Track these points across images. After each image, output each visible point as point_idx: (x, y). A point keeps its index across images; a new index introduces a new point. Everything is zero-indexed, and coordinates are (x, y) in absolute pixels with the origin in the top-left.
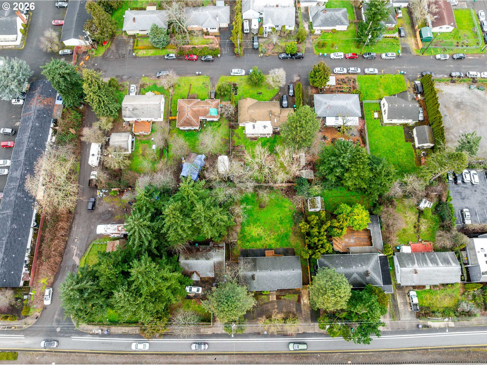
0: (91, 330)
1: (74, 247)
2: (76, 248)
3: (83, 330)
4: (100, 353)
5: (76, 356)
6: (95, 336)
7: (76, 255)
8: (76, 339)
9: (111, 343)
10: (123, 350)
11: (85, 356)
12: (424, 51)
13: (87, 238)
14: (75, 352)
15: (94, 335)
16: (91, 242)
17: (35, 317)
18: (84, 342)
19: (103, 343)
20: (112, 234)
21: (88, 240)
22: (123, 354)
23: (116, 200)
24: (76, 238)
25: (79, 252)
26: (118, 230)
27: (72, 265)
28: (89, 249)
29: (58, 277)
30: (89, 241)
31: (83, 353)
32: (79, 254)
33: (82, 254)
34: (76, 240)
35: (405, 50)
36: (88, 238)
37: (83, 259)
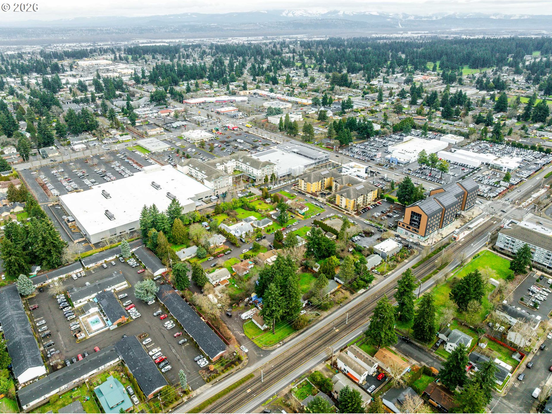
1: (236, 332)
2: (238, 331)
3: (273, 348)
4: (289, 350)
7: (241, 334)
8: (273, 353)
9: (289, 345)
12: (305, 218)
13: (239, 326)
15: (279, 347)
18: (278, 352)
19: (286, 347)
20: (251, 314)
22: (299, 344)
23: (238, 308)
26: (252, 311)
27: (242, 337)
28: (244, 328)
30: (242, 326)
31: (282, 354)
32: (241, 332)
33: (243, 331)
34: (234, 329)
35: (299, 220)
37: (245, 333)
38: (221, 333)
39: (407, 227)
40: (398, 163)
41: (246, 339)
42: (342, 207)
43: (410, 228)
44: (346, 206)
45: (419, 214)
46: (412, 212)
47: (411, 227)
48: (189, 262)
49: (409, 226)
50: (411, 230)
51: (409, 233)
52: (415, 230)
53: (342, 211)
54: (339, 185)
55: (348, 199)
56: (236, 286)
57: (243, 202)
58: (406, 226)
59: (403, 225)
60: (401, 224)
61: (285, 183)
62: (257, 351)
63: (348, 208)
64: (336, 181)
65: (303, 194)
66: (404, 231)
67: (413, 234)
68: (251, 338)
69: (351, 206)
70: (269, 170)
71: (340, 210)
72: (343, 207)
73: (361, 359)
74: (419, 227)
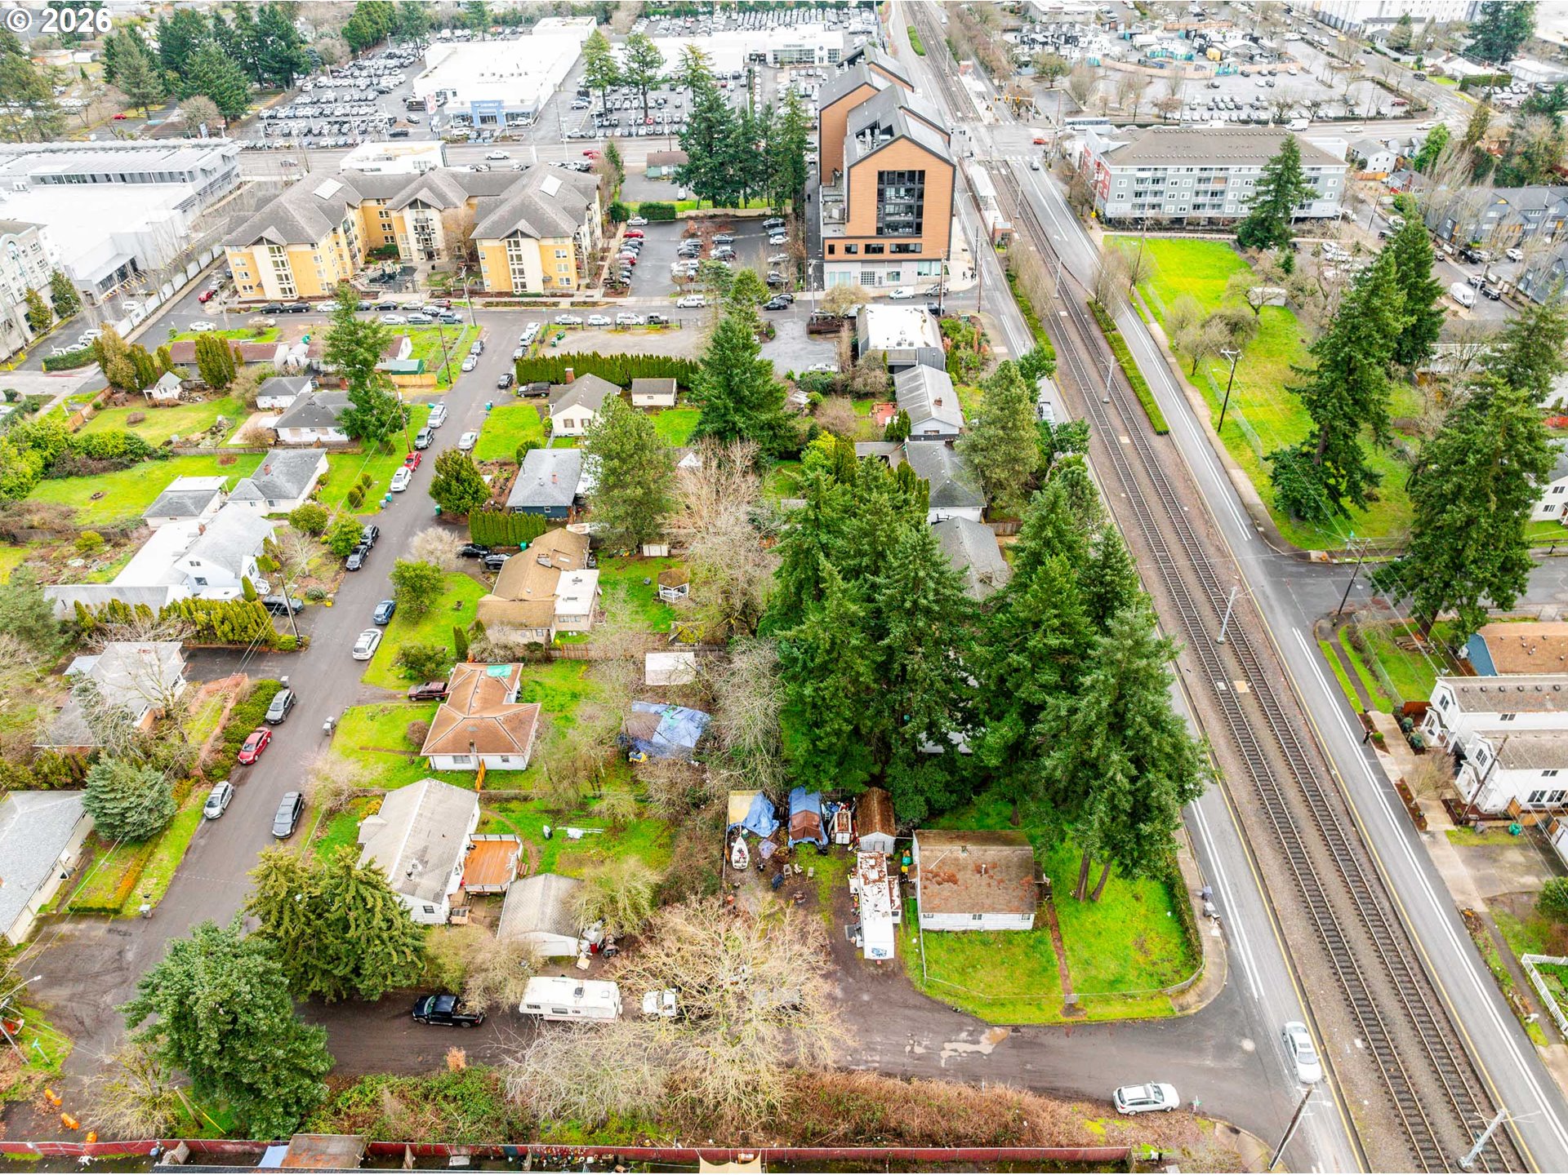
0: (1216, 942)
1: (945, 1054)
2: (947, 1046)
3: (1220, 965)
4: (1273, 910)
5: (1307, 976)
6: (1228, 932)
7: (977, 1042)
8: (1257, 987)
9: (1234, 885)
10: (1239, 853)
11: (1298, 951)
13: (908, 1012)
14: (1298, 979)
15: (1227, 937)
16: (921, 994)
17: (1234, 1136)
18: (1257, 958)
19: (1240, 906)
20: (892, 901)
21: (915, 1007)
22: (1252, 852)
24: (912, 1051)
25: (964, 1035)
26: (880, 879)
27: (1014, 1052)
28: (949, 1000)
29: (1066, 1090)
30: (918, 1001)
31: (1290, 957)
32: (971, 1034)
33: (968, 1020)
34: (919, 1050)
36: (907, 1007)
37: (986, 1014)
38: (930, 1138)
39: (868, 249)
40: (512, 116)
41: (1049, 1040)
42: (530, 289)
43: (881, 250)
44: (546, 281)
45: (912, 173)
46: (881, 174)
47: (888, 244)
48: (81, 913)
49: (874, 242)
50: (886, 255)
51: (881, 271)
52: (903, 249)
53: (545, 304)
54: (434, 217)
55: (550, 242)
56: (575, 832)
57: (38, 444)
58: (861, 245)
59: (848, 250)
60: (840, 247)
61: (153, 303)
62: (1200, 1051)
63: (558, 285)
64: (413, 204)
65: (297, 310)
66: (856, 270)
67: (894, 268)
68: (1052, 1013)
69: (566, 271)
70: (22, 260)
71: (535, 304)
72: (535, 285)
73: (1540, 706)
74: (919, 228)
